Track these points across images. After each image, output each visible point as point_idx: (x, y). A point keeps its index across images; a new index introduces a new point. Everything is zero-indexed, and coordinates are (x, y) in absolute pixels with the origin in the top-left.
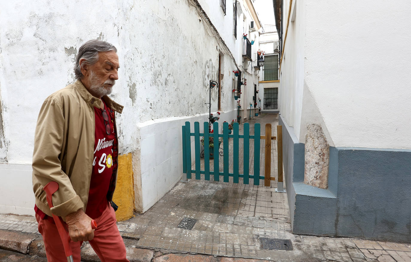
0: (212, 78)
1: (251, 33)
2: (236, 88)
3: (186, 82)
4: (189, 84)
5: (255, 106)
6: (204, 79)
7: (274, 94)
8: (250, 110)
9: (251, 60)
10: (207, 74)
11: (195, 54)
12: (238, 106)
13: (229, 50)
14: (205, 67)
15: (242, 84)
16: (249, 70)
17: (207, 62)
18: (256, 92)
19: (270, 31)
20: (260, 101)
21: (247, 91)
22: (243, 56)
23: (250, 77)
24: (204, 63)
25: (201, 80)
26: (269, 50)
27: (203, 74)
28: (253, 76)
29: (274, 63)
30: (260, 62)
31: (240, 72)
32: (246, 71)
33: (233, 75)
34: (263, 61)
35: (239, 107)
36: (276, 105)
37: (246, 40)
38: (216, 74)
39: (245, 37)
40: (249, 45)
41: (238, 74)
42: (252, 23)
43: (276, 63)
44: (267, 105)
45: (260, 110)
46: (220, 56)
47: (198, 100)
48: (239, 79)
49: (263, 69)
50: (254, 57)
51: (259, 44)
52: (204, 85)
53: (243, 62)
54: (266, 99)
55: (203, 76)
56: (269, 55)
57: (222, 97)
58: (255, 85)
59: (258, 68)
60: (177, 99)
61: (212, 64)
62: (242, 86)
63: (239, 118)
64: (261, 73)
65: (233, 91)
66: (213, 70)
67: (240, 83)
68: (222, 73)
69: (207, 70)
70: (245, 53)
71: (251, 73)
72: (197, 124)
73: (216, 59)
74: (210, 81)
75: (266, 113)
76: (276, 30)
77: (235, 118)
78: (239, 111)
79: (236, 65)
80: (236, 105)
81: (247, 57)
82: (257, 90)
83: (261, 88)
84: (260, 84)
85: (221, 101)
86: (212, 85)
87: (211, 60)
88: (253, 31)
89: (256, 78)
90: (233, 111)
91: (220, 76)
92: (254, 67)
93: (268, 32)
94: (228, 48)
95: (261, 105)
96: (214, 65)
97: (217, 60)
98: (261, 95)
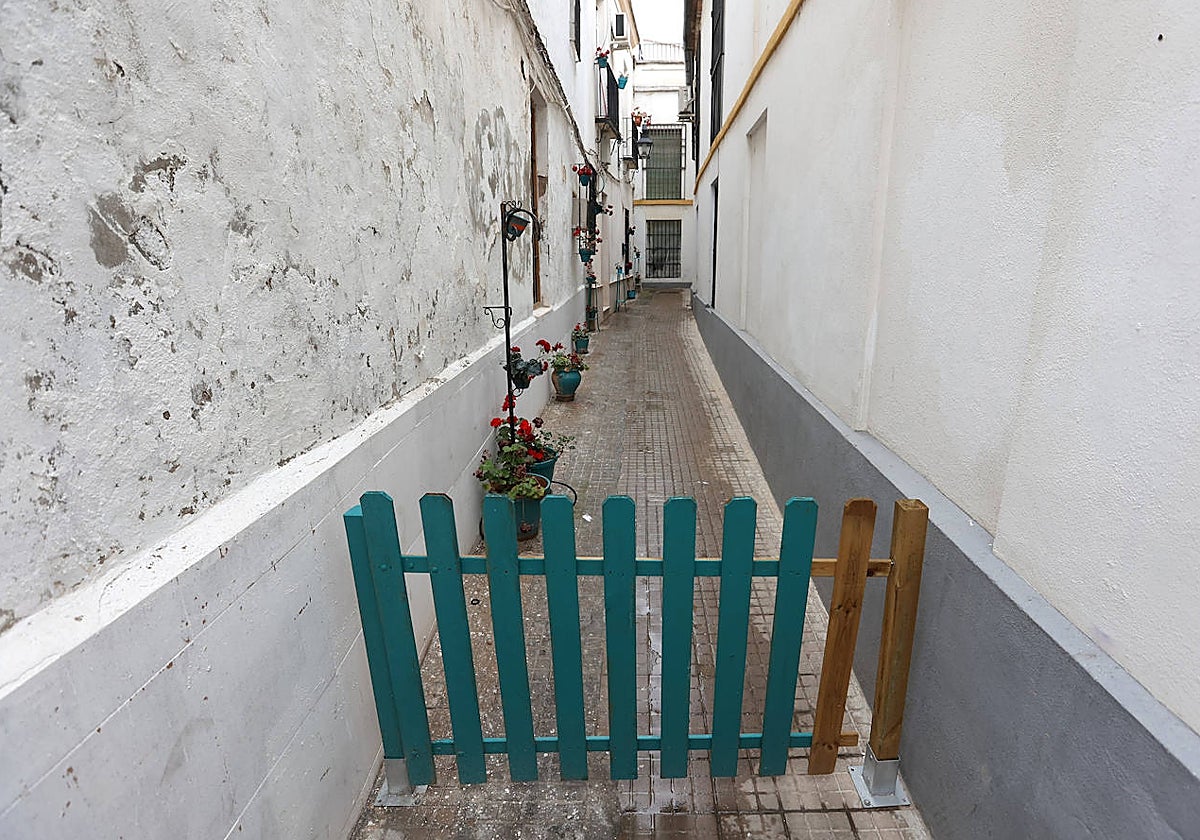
0: (510, 189)
1: (615, 52)
2: (584, 225)
4: (387, 228)
5: (627, 273)
6: (476, 197)
7: (672, 237)
8: (618, 282)
9: (619, 139)
10: (488, 171)
12: (587, 276)
13: (561, 89)
14: (479, 141)
15: (600, 210)
16: (612, 169)
17: (485, 121)
18: (629, 232)
19: (660, 59)
20: (638, 255)
21: (611, 226)
22: (597, 120)
23: (615, 187)
24: (473, 121)
25: (461, 200)
26: (664, 112)
27: (472, 174)
28: (622, 185)
29: (670, 151)
30: (641, 144)
31: (595, 173)
32: (606, 170)
33: (573, 181)
34: (649, 144)
35: (591, 279)
36: (675, 268)
37: (604, 71)
38: (522, 174)
39: (602, 60)
40: (614, 87)
41: (588, 176)
42: (620, 19)
43: (677, 151)
44: (654, 266)
45: (638, 280)
46: (536, 105)
47: (450, 299)
48: (593, 194)
49: (645, 166)
50: (625, 128)
51: (635, 92)
52: (478, 225)
53: (598, 141)
54: (652, 250)
55: (468, 181)
56: (659, 127)
57: (543, 257)
58: (627, 212)
59: (631, 162)
61: (508, 131)
62: (599, 216)
63: (591, 313)
64: (639, 178)
65: (576, 232)
66: (512, 160)
67: (595, 208)
68: (540, 171)
69: (488, 155)
70: (603, 114)
71: (616, 178)
72: (436, 507)
73: (520, 114)
74: (503, 206)
75: (653, 288)
76: (682, 58)
77: (582, 319)
78: (590, 291)
79: (581, 148)
80: (582, 273)
81: (608, 124)
82: (631, 226)
83: (640, 218)
84: (637, 209)
85: (541, 273)
86: (511, 225)
87: (500, 113)
88: (621, 47)
89: (627, 189)
90: (577, 294)
91: (537, 184)
92: (624, 159)
93: (656, 60)
94: (557, 81)
95: (641, 266)
96: (514, 135)
97: (525, 116)
98: (640, 240)
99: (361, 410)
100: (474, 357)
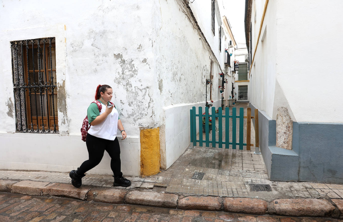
0: (207, 77)
1: (230, 48)
2: (221, 85)
3: (192, 80)
4: (193, 81)
5: (233, 98)
6: (202, 78)
7: (245, 90)
8: (230, 100)
9: (230, 67)
10: (204, 75)
11: (197, 61)
12: (222, 97)
13: (216, 59)
14: (203, 70)
15: (225, 82)
16: (229, 74)
17: (204, 67)
18: (233, 88)
19: (242, 48)
20: (236, 94)
21: (228, 87)
22: (225, 63)
23: (229, 77)
24: (202, 67)
25: (200, 79)
26: (242, 60)
27: (202, 75)
28: (231, 77)
29: (244, 69)
30: (236, 68)
31: (224, 75)
32: (227, 74)
33: (219, 76)
34: (238, 68)
35: (223, 98)
36: (246, 97)
37: (227, 53)
38: (209, 75)
39: (226, 51)
40: (229, 56)
41: (222, 75)
42: (231, 42)
43: (246, 68)
44: (240, 97)
45: (236, 100)
46: (212, 63)
47: (199, 92)
48: (223, 79)
49: (238, 73)
50: (232, 64)
51: (235, 56)
52: (202, 83)
53: (225, 68)
54: (240, 93)
55: (201, 76)
56: (241, 63)
57: (212, 91)
58: (233, 84)
59: (234, 72)
60: (187, 92)
61: (207, 68)
62: (225, 84)
63: (223, 106)
64: (236, 75)
65: (219, 87)
66: (207, 73)
67: (223, 82)
68: (212, 75)
69: (204, 72)
70: (226, 62)
71: (230, 75)
72: (200, 108)
73: (209, 65)
74: (206, 80)
75: (240, 103)
76: (246, 47)
77: (220, 106)
78: (223, 101)
79: (221, 70)
80: (221, 96)
81: (228, 64)
82: (234, 87)
83: (236, 85)
84: (235, 83)
85: (212, 94)
86: (208, 82)
87: (206, 66)
88: (231, 47)
89: (233, 78)
90: (219, 101)
91: (212, 77)
92: (232, 71)
93: (241, 48)
94: (216, 58)
95: (237, 97)
96: (208, 69)
97: (210, 65)
98: (236, 90)
99: (190, 102)
100: (201, 102)
